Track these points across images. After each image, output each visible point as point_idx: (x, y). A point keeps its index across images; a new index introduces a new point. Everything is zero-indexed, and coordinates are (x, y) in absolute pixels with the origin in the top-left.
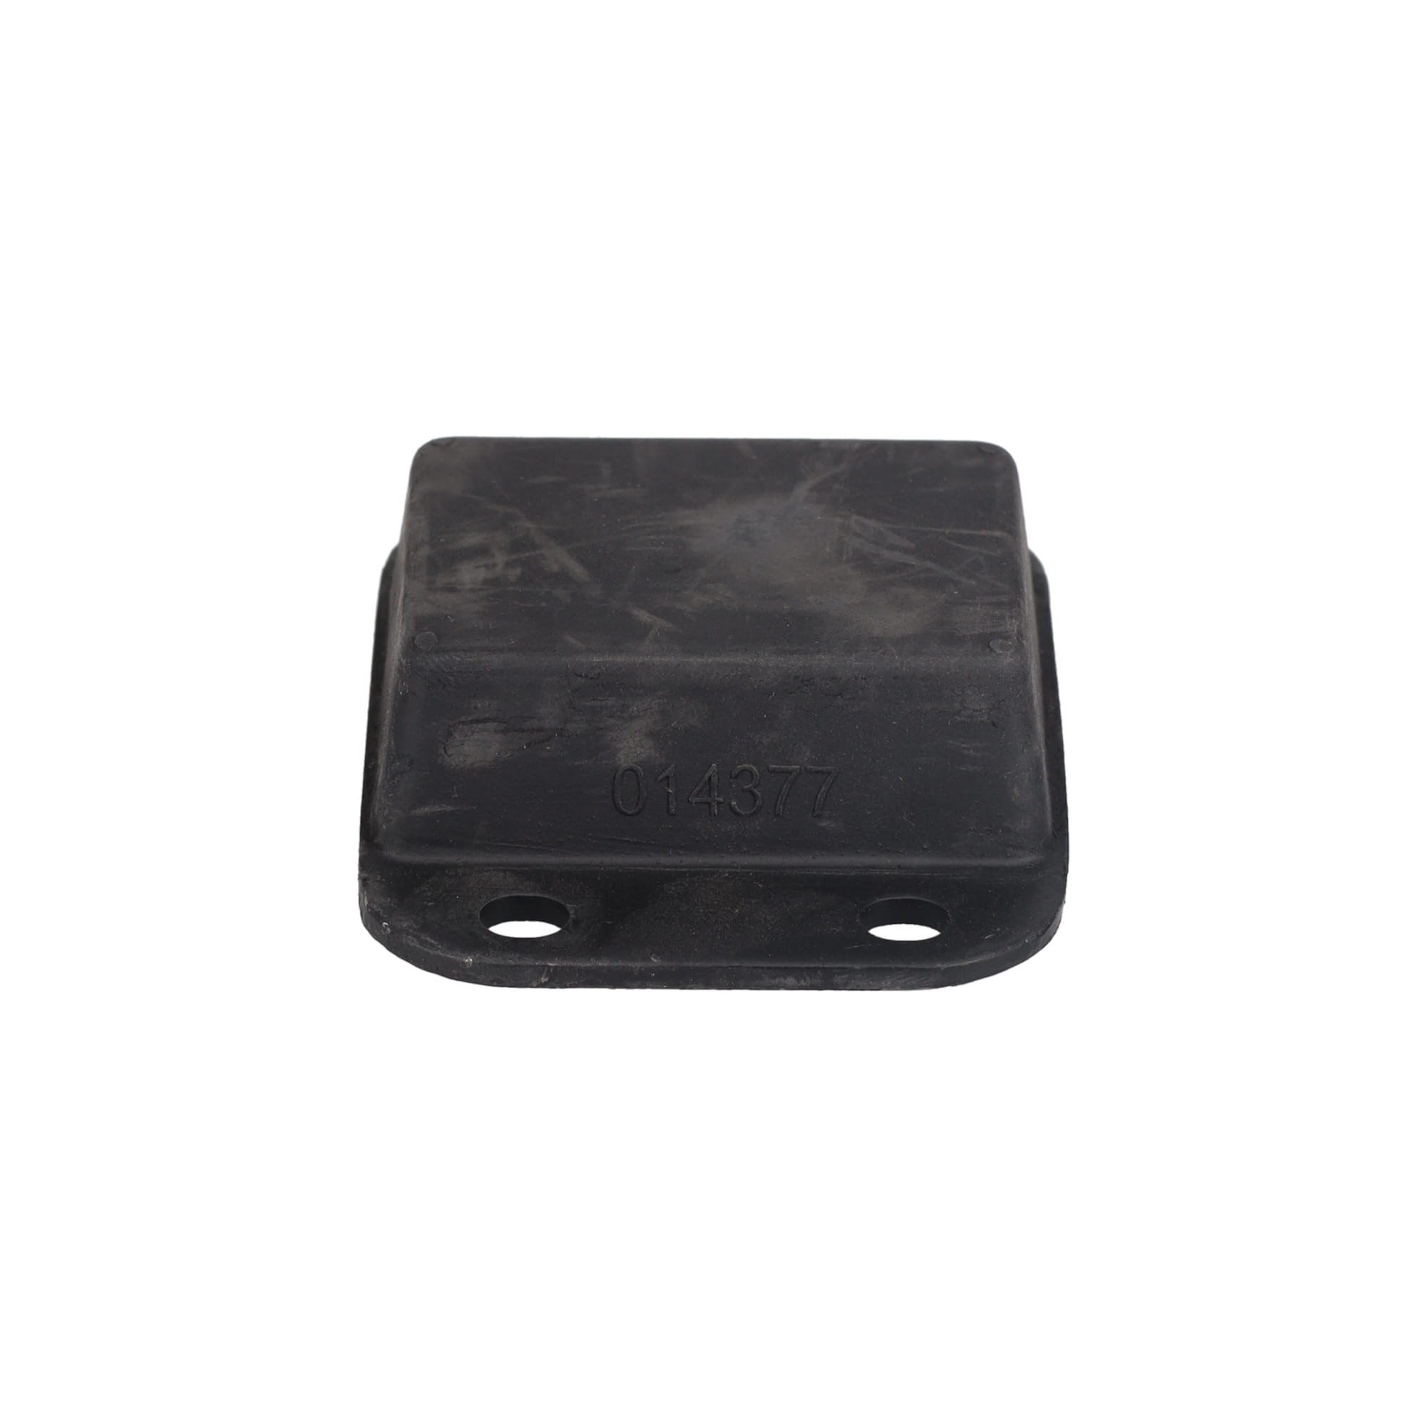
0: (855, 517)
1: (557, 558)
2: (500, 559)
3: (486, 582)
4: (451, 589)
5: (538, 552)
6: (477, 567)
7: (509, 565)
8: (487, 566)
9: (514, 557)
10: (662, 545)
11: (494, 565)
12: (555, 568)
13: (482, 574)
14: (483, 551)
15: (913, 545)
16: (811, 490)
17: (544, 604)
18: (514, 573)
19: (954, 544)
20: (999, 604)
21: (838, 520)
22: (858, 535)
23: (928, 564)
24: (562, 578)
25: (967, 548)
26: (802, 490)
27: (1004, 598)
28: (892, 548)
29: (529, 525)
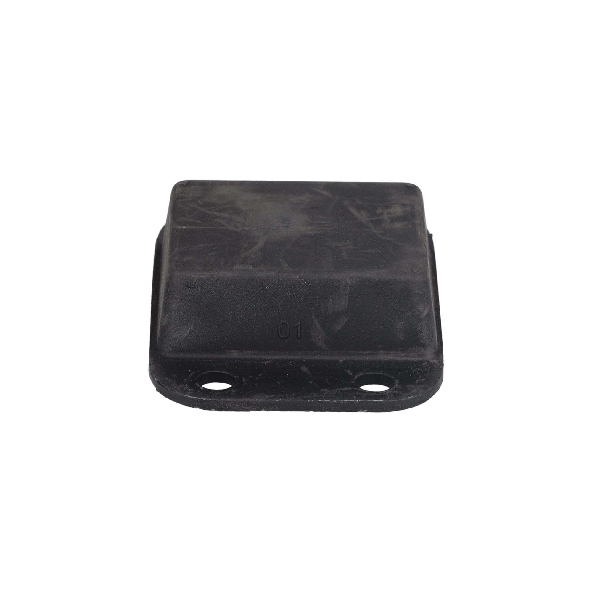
0: (239, 230)
1: (362, 217)
2: (386, 217)
3: (390, 207)
4: (404, 205)
5: (370, 219)
6: (394, 213)
7: (382, 214)
8: (390, 213)
9: (380, 217)
10: (319, 218)
11: (387, 214)
12: (363, 212)
13: (392, 210)
14: (393, 220)
15: (216, 220)
16: (257, 243)
17: (366, 198)
18: (379, 211)
19: (199, 222)
20: (181, 198)
21: (246, 228)
22: (238, 222)
23: (210, 213)
24: (359, 208)
25: (193, 220)
26: (261, 243)
27: (180, 200)
28: (224, 218)
29: (374, 231)
